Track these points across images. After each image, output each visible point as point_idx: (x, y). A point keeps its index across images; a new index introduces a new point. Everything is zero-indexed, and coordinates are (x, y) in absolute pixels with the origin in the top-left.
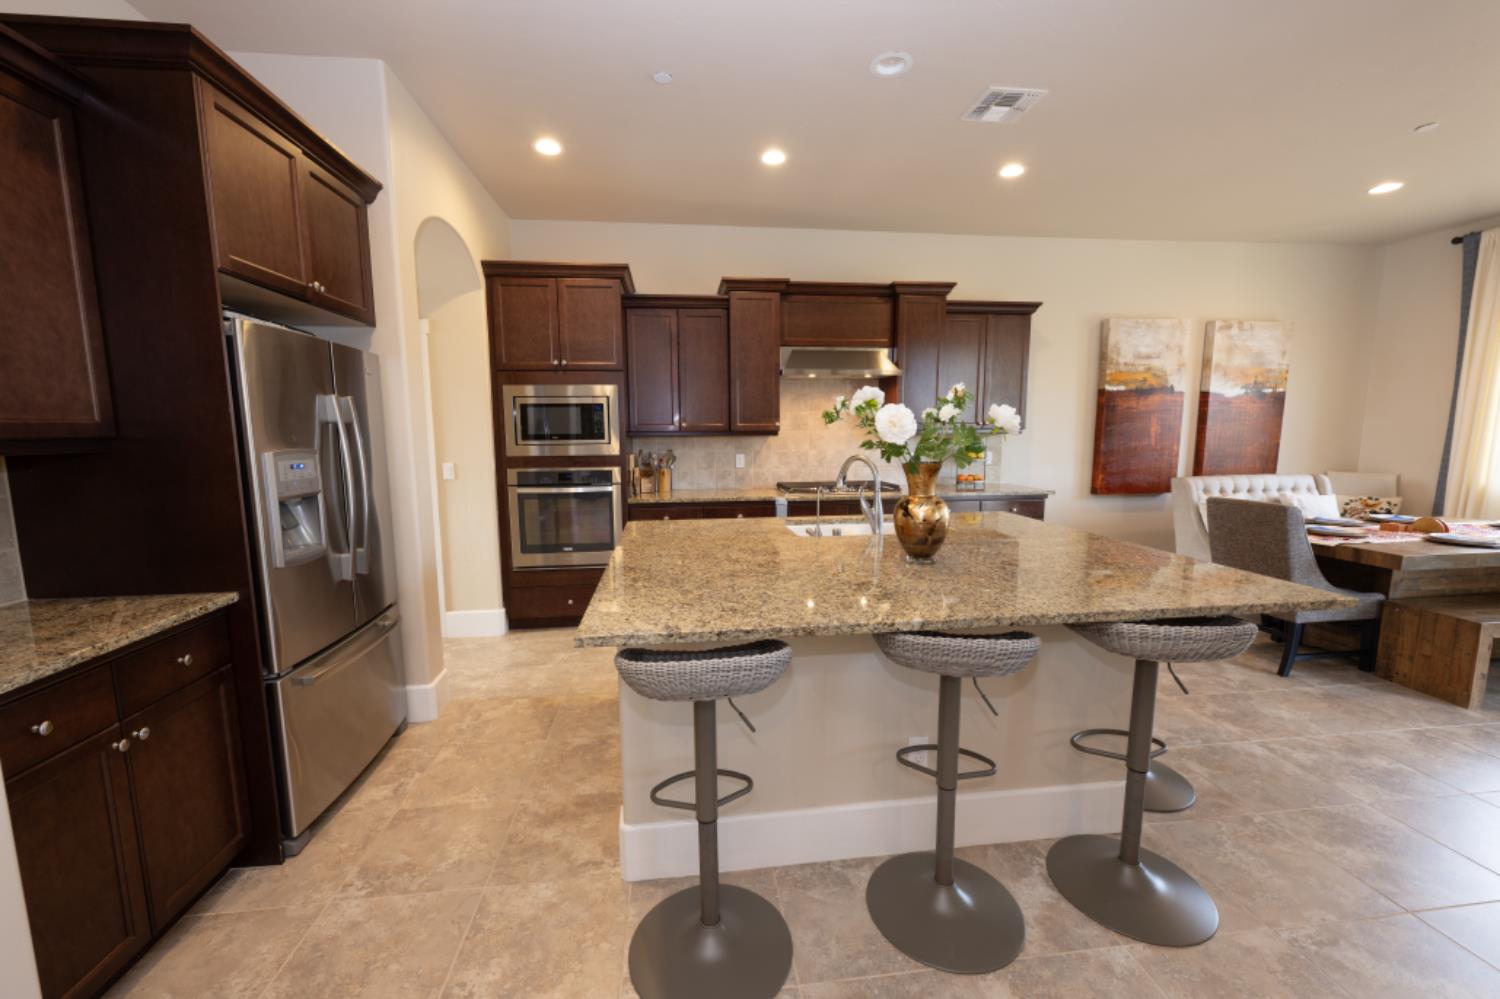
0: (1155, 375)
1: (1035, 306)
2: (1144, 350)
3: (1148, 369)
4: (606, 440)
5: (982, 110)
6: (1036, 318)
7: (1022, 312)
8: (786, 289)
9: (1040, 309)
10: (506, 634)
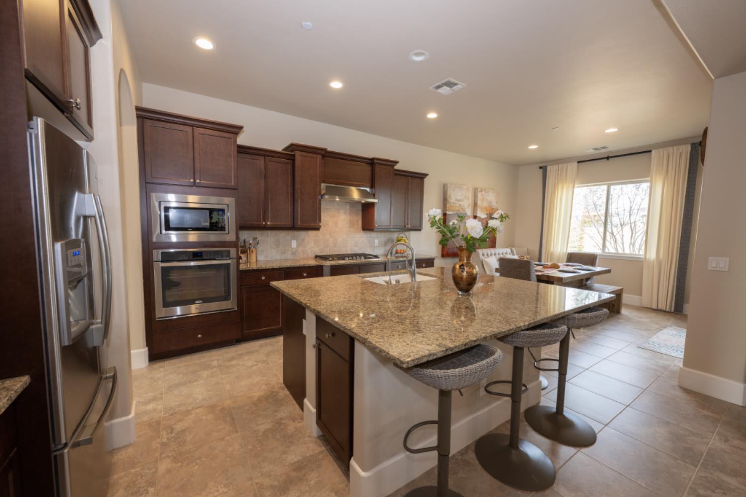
0: (462, 208)
1: (426, 175)
2: (458, 198)
3: (460, 205)
4: (227, 231)
5: (438, 87)
6: (426, 180)
7: (420, 178)
8: (325, 154)
9: (427, 177)
10: (149, 366)
